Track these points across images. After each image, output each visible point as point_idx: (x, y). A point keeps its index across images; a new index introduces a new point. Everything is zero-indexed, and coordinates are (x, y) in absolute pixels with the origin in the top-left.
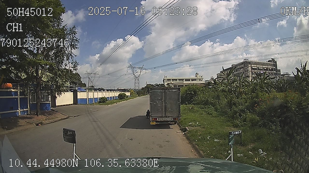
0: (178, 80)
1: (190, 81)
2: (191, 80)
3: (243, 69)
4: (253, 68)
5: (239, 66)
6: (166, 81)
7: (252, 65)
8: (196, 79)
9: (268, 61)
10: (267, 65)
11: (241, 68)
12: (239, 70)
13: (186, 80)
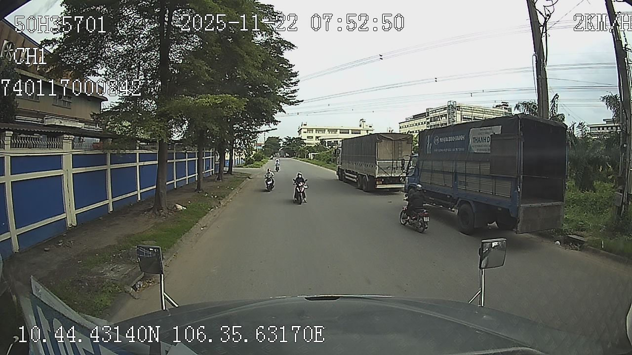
0: (327, 130)
1: (348, 133)
2: (350, 131)
3: (445, 117)
4: (463, 118)
5: (439, 113)
6: (304, 132)
7: (463, 112)
8: (360, 130)
9: (495, 107)
10: (492, 114)
11: (442, 116)
12: (438, 119)
13: (342, 132)
